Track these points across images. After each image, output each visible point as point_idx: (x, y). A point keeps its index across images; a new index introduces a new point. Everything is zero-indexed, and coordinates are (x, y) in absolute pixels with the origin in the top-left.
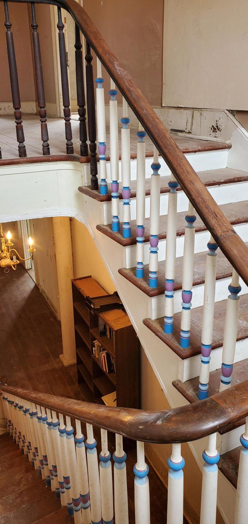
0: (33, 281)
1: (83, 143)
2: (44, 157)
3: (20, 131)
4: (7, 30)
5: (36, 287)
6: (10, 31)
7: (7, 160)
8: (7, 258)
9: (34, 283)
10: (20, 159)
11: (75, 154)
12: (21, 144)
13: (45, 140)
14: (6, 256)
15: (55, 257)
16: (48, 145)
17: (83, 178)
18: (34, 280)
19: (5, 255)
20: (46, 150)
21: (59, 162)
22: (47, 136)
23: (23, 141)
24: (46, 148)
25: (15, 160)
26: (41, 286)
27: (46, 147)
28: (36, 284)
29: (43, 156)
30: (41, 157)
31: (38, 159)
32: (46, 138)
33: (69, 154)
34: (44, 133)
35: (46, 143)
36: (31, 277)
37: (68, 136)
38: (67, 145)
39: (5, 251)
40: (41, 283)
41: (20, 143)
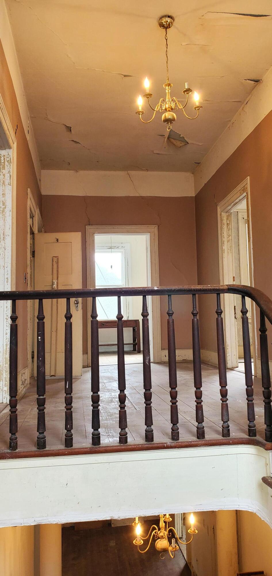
0: (183, 557)
1: (268, 428)
2: (225, 439)
3: (200, 411)
4: (194, 317)
5: (187, 568)
6: (196, 318)
7: (185, 442)
8: (164, 538)
9: (184, 560)
10: (198, 441)
11: (258, 438)
12: (200, 425)
13: (225, 421)
14: (164, 536)
15: (214, 531)
16: (229, 426)
17: (268, 466)
18: (185, 557)
19: (162, 534)
20: (226, 431)
21: (239, 445)
22: (228, 417)
23: (201, 422)
24: (226, 430)
25: (193, 443)
26: (193, 567)
27: (226, 428)
28: (187, 562)
29: (223, 438)
30: (220, 440)
31: (218, 441)
32: (227, 418)
33: (252, 437)
34: (225, 413)
35: (226, 423)
36: (182, 550)
37: (251, 417)
38: (249, 426)
39: (162, 530)
40: (194, 563)
41: (199, 423)
